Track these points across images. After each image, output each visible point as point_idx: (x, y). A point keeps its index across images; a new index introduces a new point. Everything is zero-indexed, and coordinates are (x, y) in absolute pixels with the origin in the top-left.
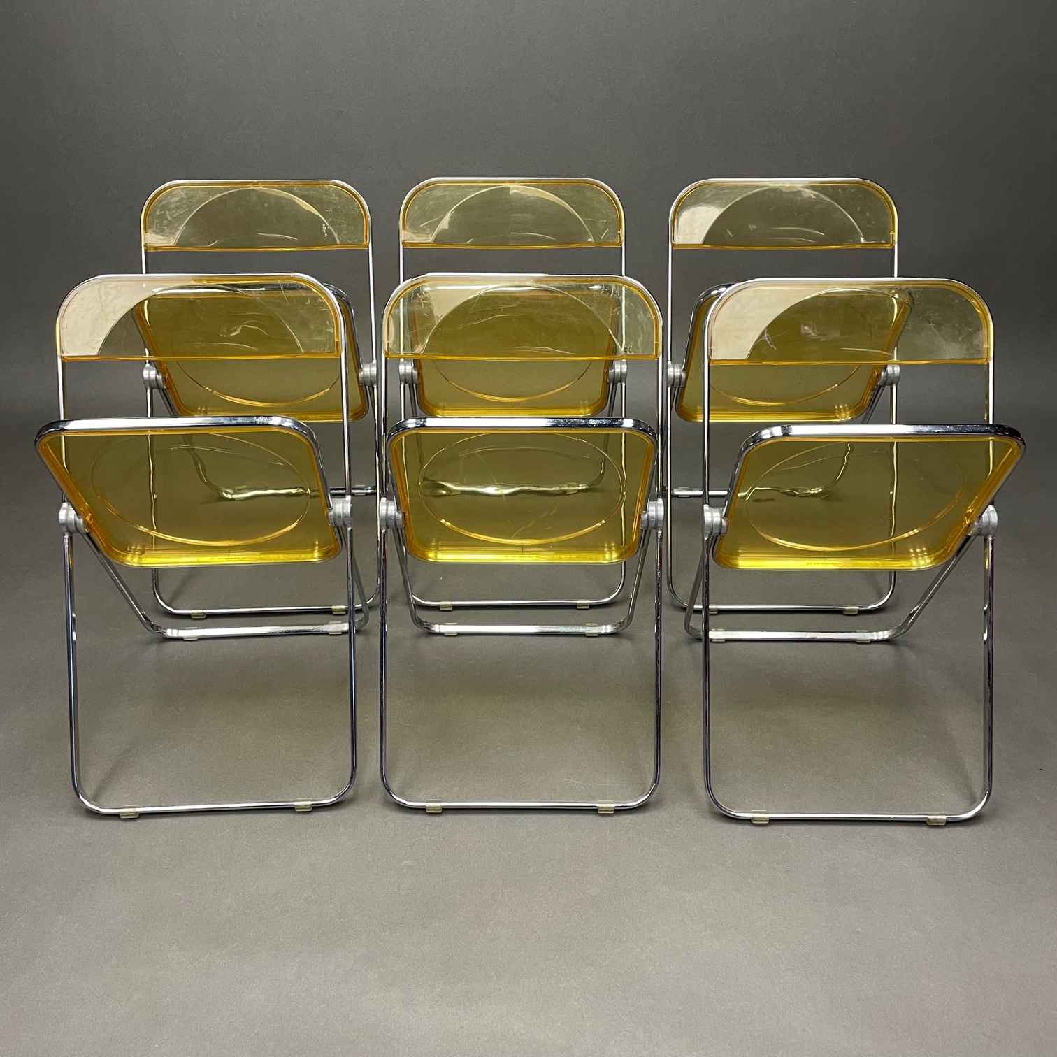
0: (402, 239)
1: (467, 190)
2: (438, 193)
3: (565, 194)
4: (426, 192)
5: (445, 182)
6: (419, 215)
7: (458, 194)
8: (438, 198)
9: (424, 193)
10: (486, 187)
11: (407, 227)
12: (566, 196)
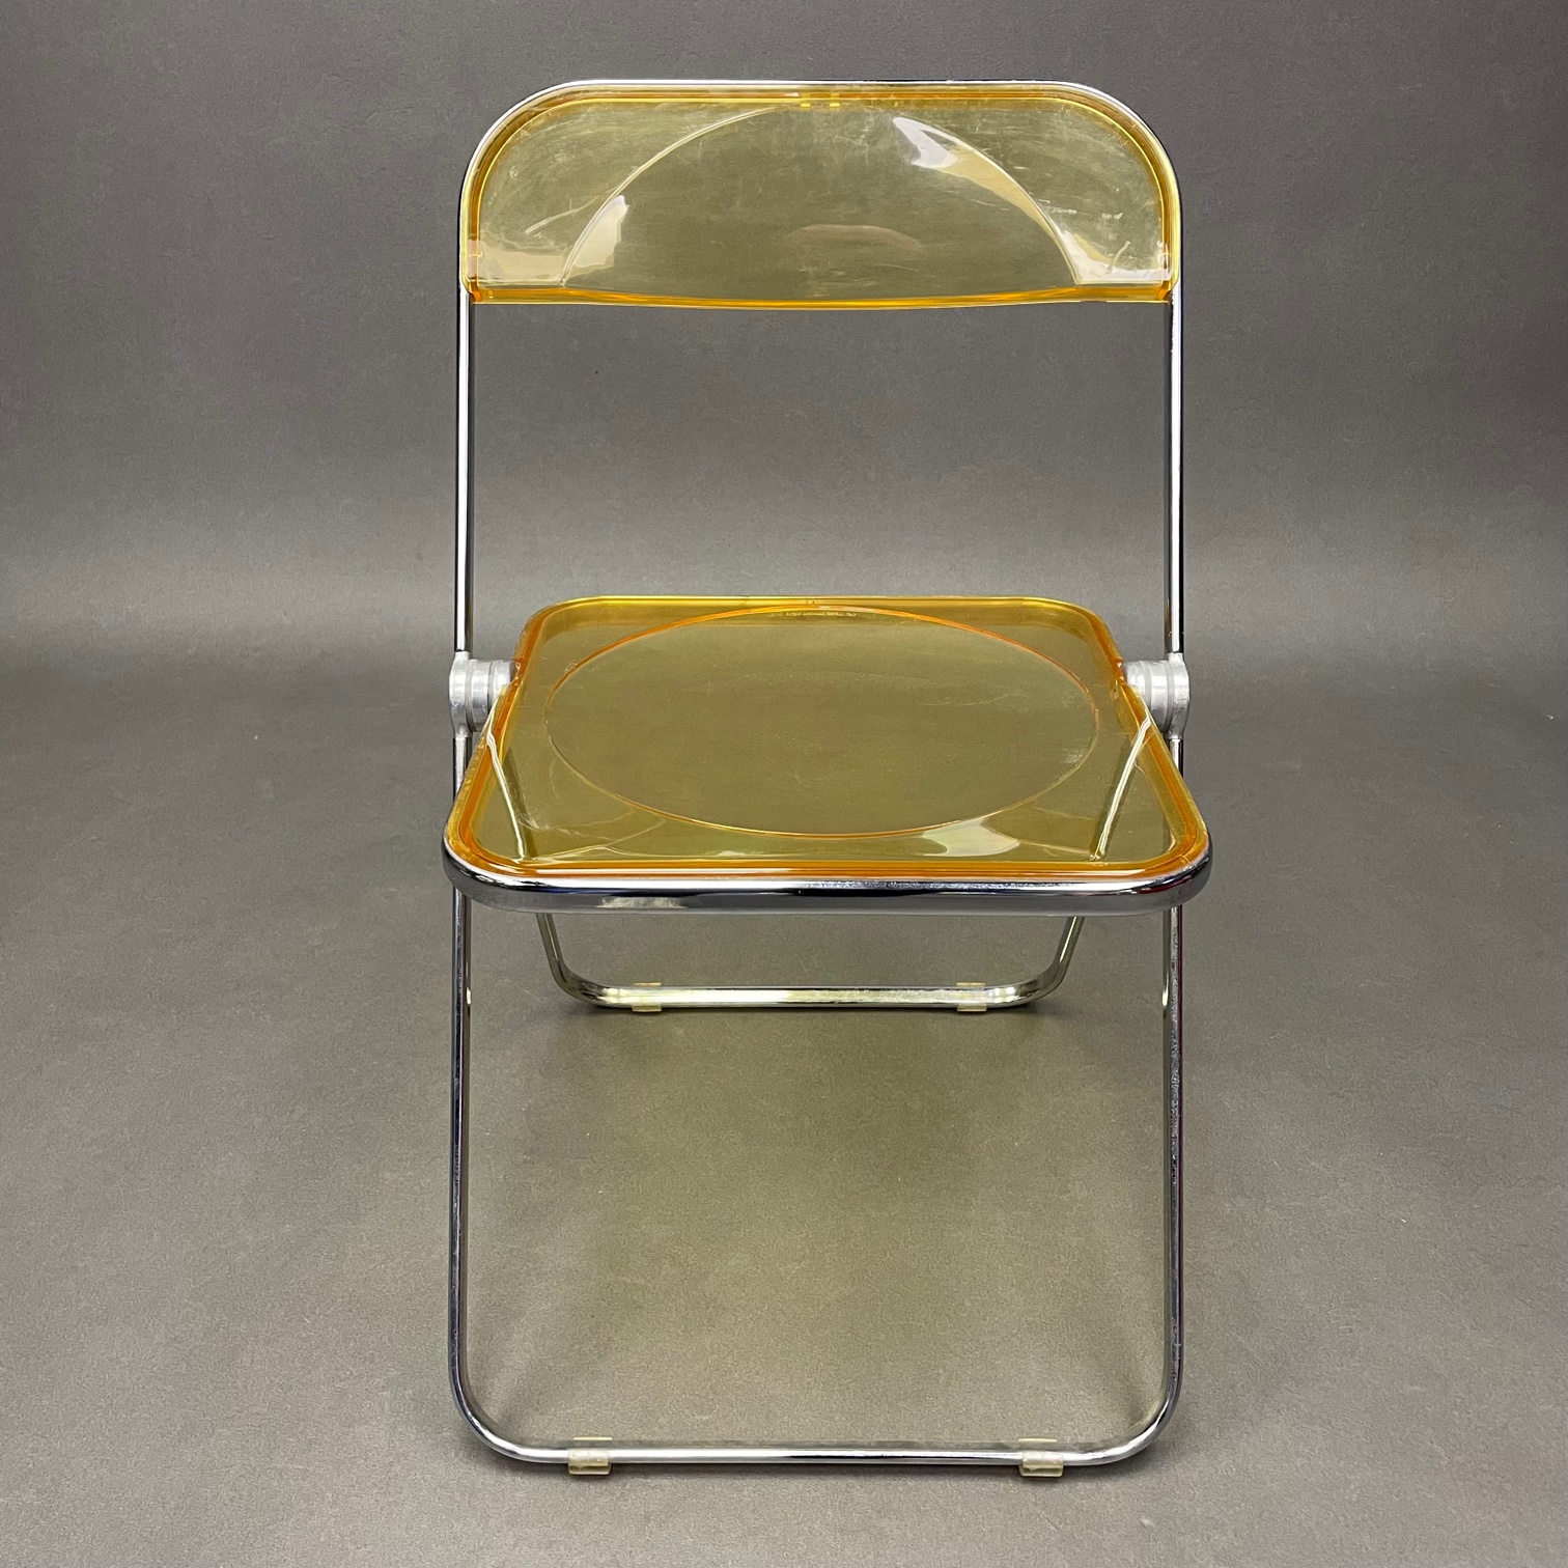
0: (465, 274)
1: (674, 118)
2: (584, 128)
3: (990, 132)
4: (544, 126)
5: (604, 93)
6: (523, 197)
7: (644, 130)
8: (583, 144)
9: (538, 128)
10: (737, 109)
11: (482, 232)
12: (993, 139)
